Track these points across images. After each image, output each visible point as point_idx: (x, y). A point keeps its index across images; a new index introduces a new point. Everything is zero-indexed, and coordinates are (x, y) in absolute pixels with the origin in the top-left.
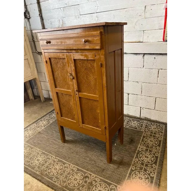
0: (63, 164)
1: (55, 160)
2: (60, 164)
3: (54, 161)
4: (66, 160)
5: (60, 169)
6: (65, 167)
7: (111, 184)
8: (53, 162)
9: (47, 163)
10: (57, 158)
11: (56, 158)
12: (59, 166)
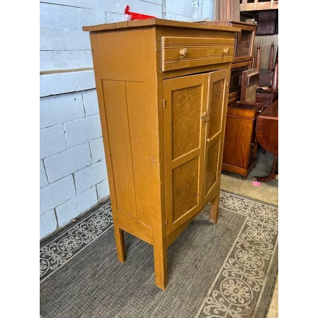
0: (223, 280)
1: (214, 295)
2: (224, 285)
3: (219, 296)
4: (215, 277)
5: (236, 282)
6: (230, 275)
7: (246, 224)
8: (221, 299)
9: (224, 310)
10: (210, 292)
11: (211, 295)
12: (228, 285)
